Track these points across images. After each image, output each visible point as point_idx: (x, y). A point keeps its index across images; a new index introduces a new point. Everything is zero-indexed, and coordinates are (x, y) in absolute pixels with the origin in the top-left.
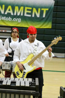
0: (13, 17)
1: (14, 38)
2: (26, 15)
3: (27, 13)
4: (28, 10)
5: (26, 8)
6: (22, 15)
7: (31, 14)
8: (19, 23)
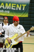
0: (5, 10)
1: (5, 23)
2: (12, 9)
3: (13, 8)
4: (14, 5)
5: (13, 4)
6: (10, 8)
7: (16, 8)
8: (8, 14)
